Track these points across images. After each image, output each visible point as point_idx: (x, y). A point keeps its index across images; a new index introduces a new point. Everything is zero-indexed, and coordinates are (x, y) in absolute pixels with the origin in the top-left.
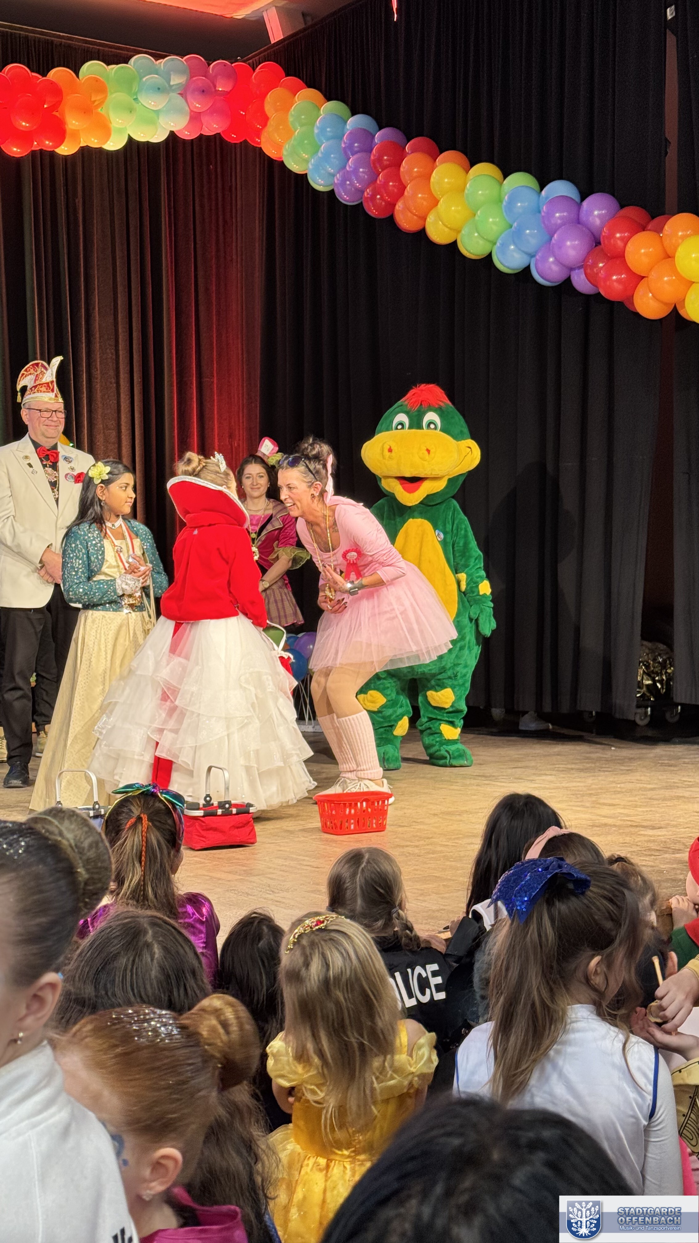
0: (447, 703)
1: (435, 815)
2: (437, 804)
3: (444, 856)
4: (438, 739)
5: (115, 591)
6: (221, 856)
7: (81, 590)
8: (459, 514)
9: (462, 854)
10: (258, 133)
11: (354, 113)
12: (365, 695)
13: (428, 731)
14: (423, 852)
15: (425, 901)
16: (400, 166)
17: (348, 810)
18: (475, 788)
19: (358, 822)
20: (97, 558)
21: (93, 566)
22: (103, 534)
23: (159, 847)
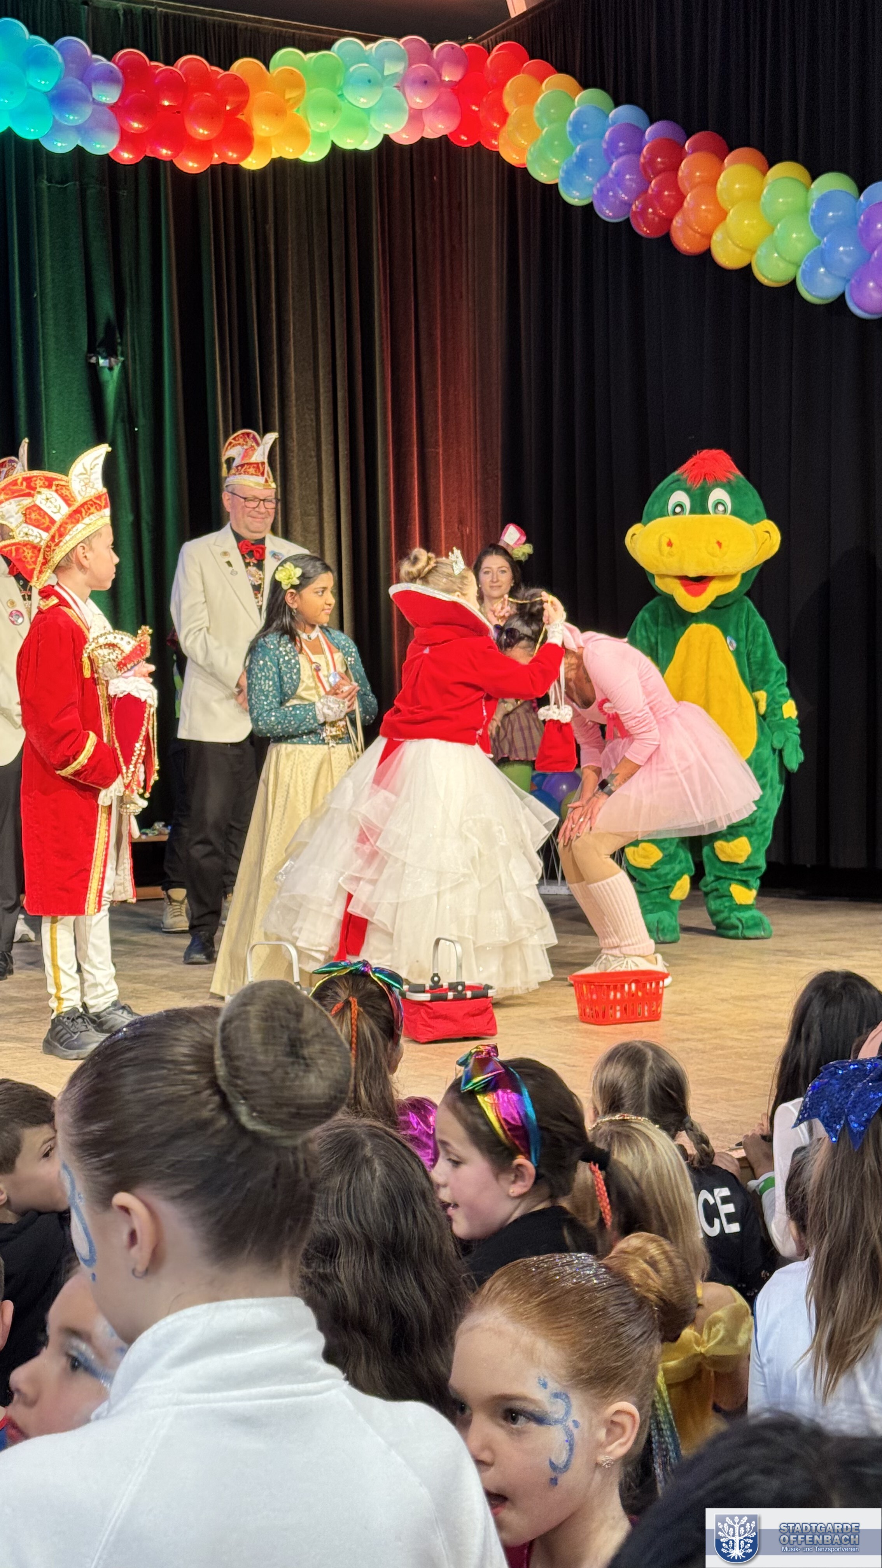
0: (740, 856)
1: (723, 1000)
2: (725, 986)
3: (736, 1053)
4: (727, 904)
5: (315, 717)
6: (452, 1051)
7: (273, 719)
8: (754, 616)
9: (759, 1050)
10: (495, 134)
11: (617, 104)
13: (715, 893)
14: (708, 1047)
15: (712, 1110)
16: (677, 170)
17: (612, 994)
18: (774, 965)
19: (625, 1009)
20: (291, 678)
21: (286, 688)
22: (297, 648)
23: (373, 1040)
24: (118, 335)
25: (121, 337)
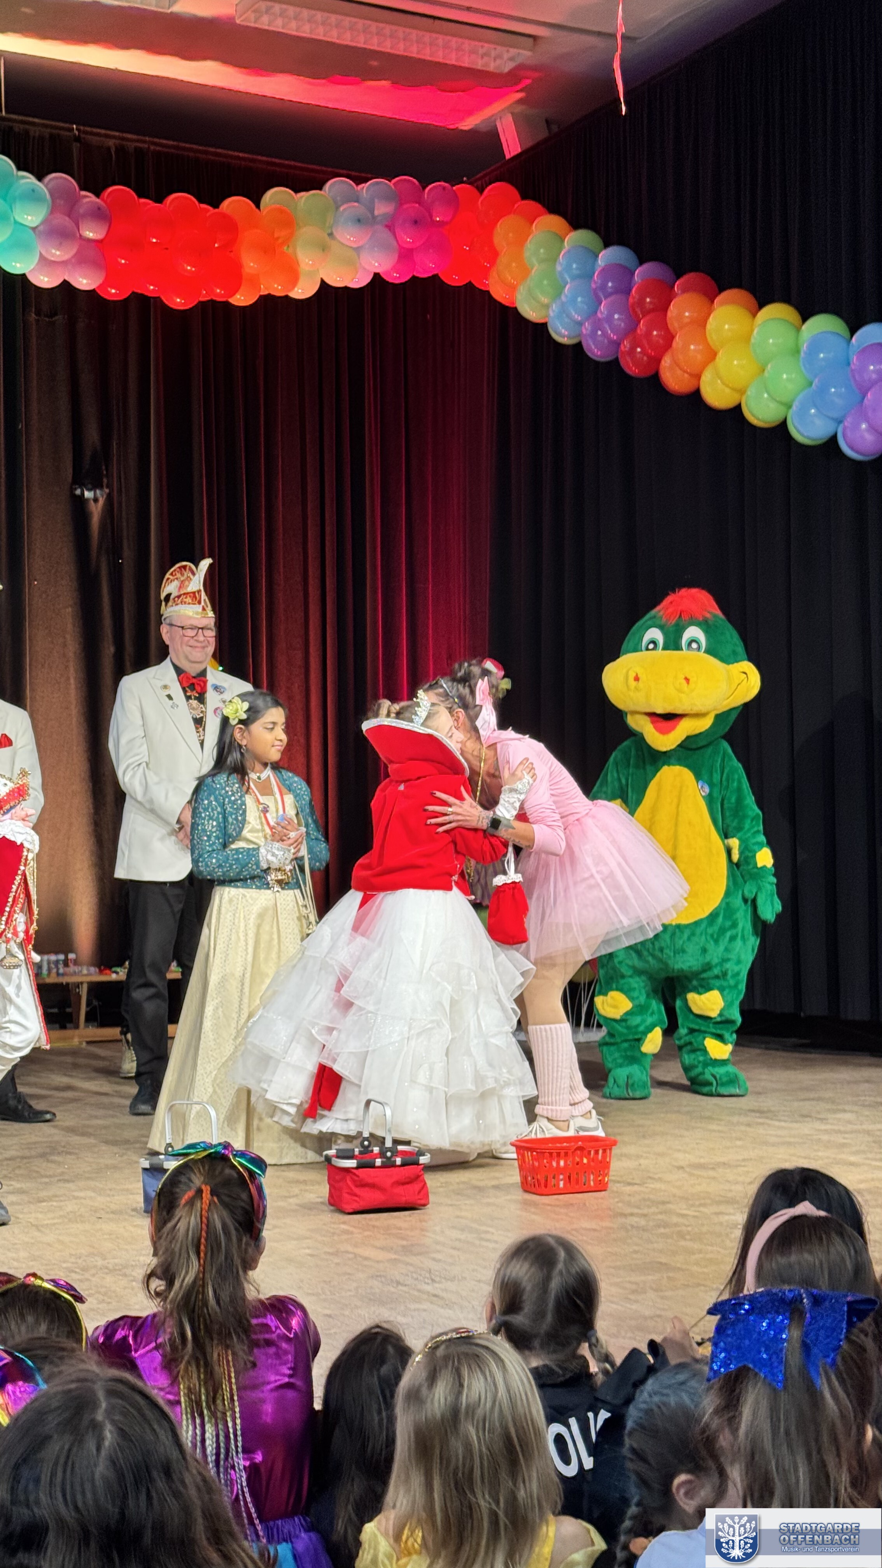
0: (713, 1010)
1: (679, 1168)
2: (685, 1152)
3: (679, 1232)
4: (701, 1058)
5: (257, 864)
6: (377, 1223)
7: (214, 861)
8: (730, 759)
10: (486, 273)
11: (607, 244)
12: (605, 998)
13: (689, 1047)
16: (666, 311)
17: (555, 1161)
18: (743, 1128)
19: (569, 1177)
20: (236, 819)
21: (231, 830)
22: (245, 788)
23: (225, 1233)
24: (104, 467)
25: (107, 470)
